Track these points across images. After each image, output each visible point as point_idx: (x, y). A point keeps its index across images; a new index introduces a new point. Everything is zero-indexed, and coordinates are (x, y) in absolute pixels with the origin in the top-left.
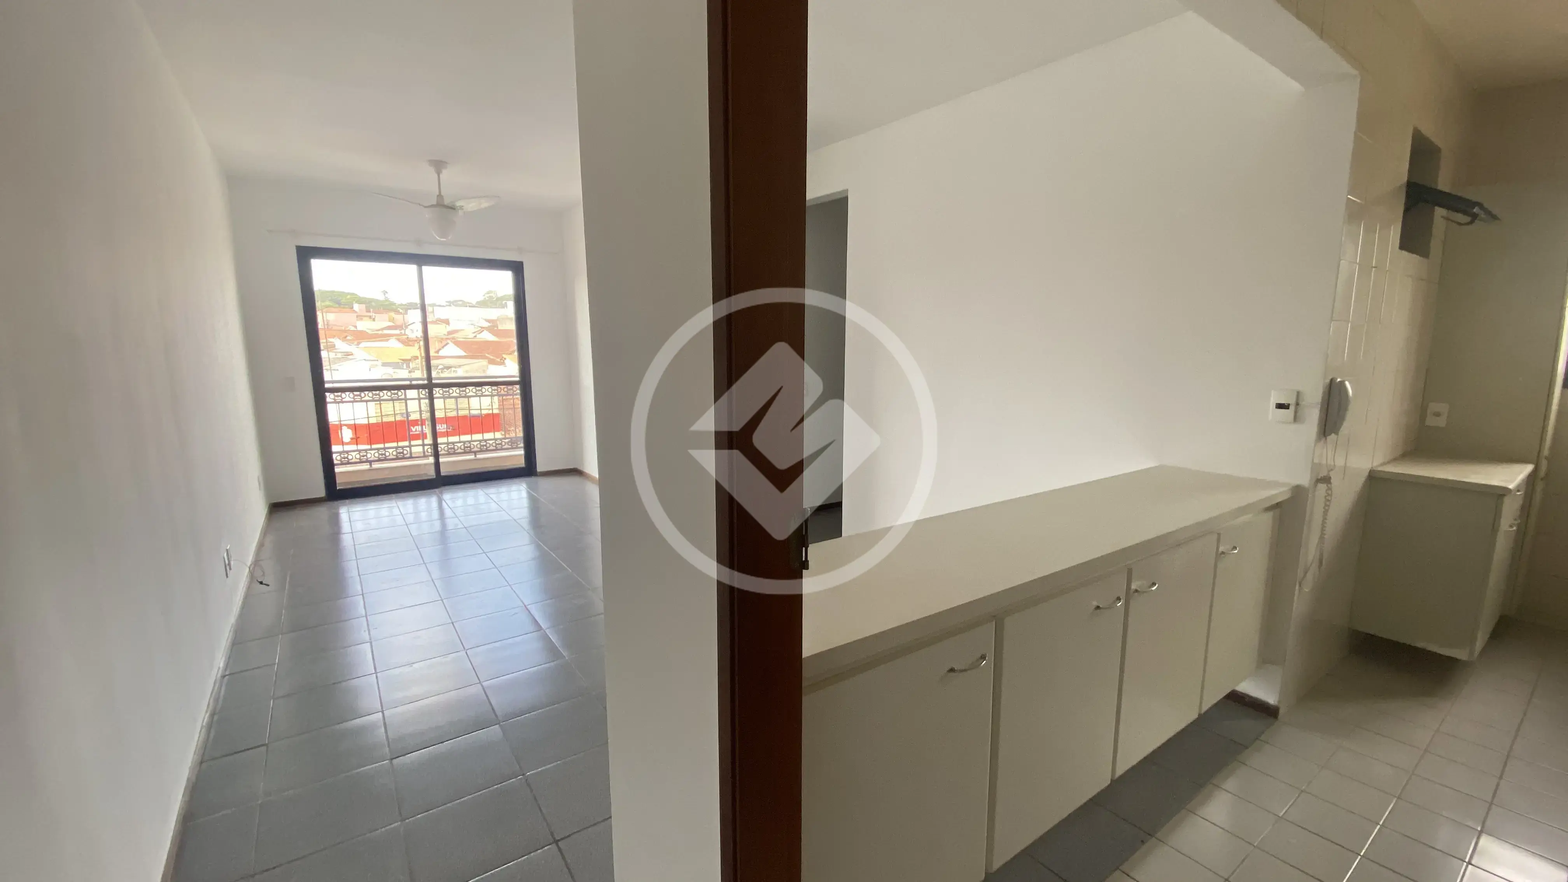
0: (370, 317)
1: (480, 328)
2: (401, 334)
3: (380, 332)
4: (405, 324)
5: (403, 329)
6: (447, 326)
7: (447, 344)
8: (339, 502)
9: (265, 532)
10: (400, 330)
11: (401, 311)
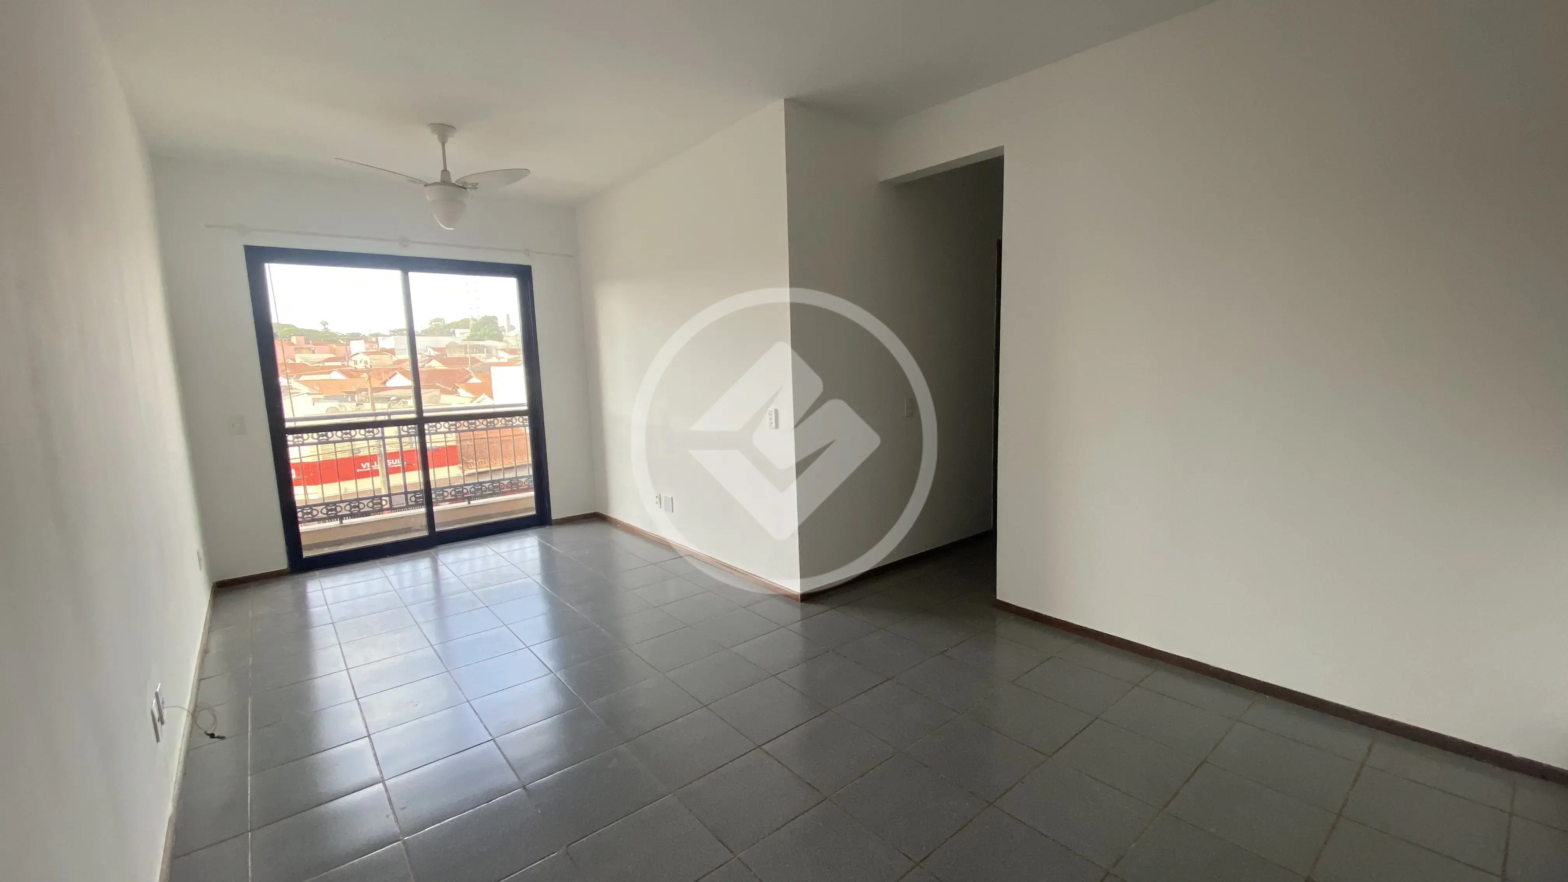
0: (309, 349)
1: (428, 358)
2: (343, 366)
3: (321, 365)
4: (348, 355)
5: (346, 360)
6: (393, 356)
7: (396, 374)
8: (307, 575)
9: (210, 629)
10: (342, 362)
11: (342, 342)
